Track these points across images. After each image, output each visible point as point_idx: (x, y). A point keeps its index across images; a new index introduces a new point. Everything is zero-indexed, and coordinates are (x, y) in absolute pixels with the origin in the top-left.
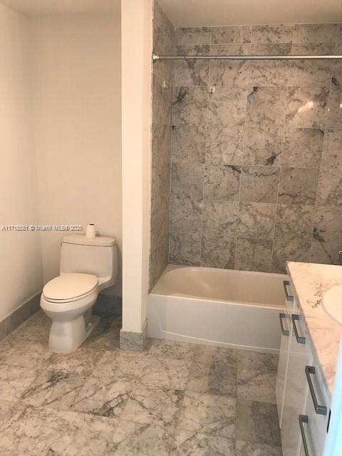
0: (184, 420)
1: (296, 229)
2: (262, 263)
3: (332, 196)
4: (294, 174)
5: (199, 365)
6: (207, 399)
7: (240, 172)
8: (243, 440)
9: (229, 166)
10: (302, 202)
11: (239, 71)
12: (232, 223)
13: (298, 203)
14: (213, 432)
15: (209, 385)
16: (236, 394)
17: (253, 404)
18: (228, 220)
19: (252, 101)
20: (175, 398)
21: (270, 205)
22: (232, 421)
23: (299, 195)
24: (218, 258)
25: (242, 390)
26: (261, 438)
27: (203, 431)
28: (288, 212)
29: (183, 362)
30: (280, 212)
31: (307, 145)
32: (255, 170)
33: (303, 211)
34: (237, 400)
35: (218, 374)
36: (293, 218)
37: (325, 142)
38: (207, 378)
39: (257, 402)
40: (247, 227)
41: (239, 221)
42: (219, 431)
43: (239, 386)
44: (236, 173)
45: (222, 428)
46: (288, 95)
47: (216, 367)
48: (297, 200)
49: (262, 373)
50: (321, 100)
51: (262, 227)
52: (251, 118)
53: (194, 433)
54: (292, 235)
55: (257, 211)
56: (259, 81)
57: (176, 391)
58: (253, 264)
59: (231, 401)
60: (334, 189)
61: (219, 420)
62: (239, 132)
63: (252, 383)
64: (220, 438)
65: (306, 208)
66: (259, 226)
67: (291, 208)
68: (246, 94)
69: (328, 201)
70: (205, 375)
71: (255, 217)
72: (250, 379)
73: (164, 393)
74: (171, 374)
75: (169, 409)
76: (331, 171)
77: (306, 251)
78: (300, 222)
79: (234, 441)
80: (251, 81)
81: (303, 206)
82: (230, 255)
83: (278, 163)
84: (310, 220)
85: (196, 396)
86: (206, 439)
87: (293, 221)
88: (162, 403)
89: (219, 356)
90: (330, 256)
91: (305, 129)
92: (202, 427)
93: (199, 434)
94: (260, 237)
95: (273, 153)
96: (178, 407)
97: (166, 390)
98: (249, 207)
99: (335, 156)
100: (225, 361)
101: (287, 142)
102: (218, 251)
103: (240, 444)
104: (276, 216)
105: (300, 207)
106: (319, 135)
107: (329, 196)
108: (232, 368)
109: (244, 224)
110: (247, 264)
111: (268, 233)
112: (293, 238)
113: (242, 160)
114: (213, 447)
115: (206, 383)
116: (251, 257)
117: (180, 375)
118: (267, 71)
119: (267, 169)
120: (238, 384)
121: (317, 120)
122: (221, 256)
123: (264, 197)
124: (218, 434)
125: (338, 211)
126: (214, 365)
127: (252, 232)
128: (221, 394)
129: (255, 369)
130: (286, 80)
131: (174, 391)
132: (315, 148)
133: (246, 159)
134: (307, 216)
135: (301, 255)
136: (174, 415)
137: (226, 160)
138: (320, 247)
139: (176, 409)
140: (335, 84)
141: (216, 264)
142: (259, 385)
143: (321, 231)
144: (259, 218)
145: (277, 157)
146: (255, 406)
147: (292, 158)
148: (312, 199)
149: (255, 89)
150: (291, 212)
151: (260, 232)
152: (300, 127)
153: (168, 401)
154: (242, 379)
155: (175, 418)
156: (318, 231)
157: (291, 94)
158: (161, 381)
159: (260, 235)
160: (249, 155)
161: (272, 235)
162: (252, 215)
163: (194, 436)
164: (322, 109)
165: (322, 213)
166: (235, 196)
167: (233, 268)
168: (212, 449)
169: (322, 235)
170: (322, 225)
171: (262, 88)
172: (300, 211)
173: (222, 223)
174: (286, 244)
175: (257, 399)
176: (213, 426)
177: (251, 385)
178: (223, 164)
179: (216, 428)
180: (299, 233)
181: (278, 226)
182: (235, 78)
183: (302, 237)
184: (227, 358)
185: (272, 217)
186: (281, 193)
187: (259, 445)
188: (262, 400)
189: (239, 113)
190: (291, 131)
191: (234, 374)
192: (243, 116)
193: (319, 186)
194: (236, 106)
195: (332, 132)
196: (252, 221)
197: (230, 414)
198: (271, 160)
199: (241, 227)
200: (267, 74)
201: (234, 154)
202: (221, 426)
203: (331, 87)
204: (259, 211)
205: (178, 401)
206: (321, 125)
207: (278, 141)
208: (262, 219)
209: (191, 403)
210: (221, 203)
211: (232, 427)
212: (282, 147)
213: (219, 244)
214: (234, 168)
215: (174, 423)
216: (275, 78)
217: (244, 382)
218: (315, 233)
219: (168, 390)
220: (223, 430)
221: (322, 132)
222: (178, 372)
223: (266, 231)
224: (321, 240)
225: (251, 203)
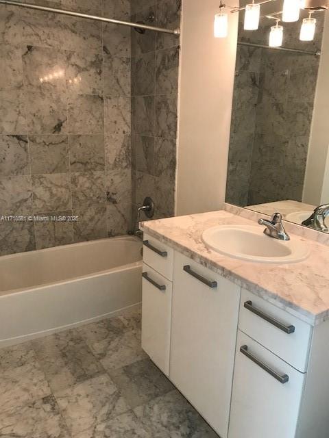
0: (73, 423)
1: (91, 196)
2: (65, 236)
3: (117, 160)
4: (82, 140)
5: (47, 360)
6: (81, 389)
7: (27, 142)
8: (138, 406)
9: (13, 136)
10: (93, 169)
11: (8, 25)
12: (26, 200)
13: (90, 170)
14: (109, 416)
15: (73, 375)
16: (104, 370)
17: (124, 370)
18: (21, 197)
19: (28, 62)
20: (48, 407)
21: (64, 174)
22: (118, 395)
23: (89, 161)
24: (15, 242)
25: (105, 363)
26: (150, 394)
27: (99, 421)
28: (82, 180)
29: (29, 367)
30: (74, 181)
31: (90, 112)
32: (43, 139)
33: (95, 177)
34: (108, 374)
35: (74, 360)
36: (87, 185)
37: (105, 108)
38: (65, 369)
39: (127, 366)
40: (44, 201)
41: (34, 197)
42: (113, 412)
43: (101, 361)
44: (23, 144)
45: (114, 407)
46: (66, 59)
47: (67, 354)
48: (89, 167)
49: (112, 339)
50: (97, 67)
51: (59, 199)
52: (29, 81)
53: (93, 428)
54: (88, 203)
55: (51, 183)
56: (33, 41)
57: (43, 399)
58: (55, 238)
59: (103, 378)
60: (118, 154)
61: (107, 401)
62: (18, 96)
63: (110, 352)
64: (118, 417)
65: (97, 173)
66: (55, 198)
67: (84, 175)
68: (19, 53)
69: (115, 165)
70: (62, 367)
71: (50, 189)
72: (106, 349)
73: (31, 409)
74: (24, 385)
75: (50, 421)
76: (114, 136)
77: (103, 215)
78: (94, 187)
79: (132, 411)
80: (23, 38)
81: (95, 173)
82: (29, 236)
83: (65, 131)
84: (102, 185)
85: (68, 391)
86: (108, 427)
87: (88, 188)
88: (36, 420)
89: (62, 342)
90: (123, 216)
91: (87, 95)
92: (96, 418)
93: (97, 427)
94: (58, 210)
95: (59, 120)
96: (58, 413)
97: (32, 405)
98: (42, 180)
99: (115, 122)
100: (71, 343)
101: (72, 108)
102: (15, 234)
103: (139, 411)
104: (71, 185)
105: (92, 173)
106: (99, 102)
107: (115, 160)
108: (83, 348)
109: (40, 199)
110: (50, 240)
111: (65, 204)
112: (90, 205)
113: (27, 129)
114: (118, 429)
115: (69, 374)
116: (52, 232)
117: (35, 381)
118: (40, 30)
119: (54, 138)
120: (99, 359)
121: (95, 86)
122: (19, 239)
123: (57, 167)
124: (114, 415)
125: (124, 173)
126: (63, 353)
127: (50, 206)
128: (91, 377)
129: (104, 338)
130: (61, 42)
131: (41, 401)
132: (97, 115)
133: (32, 127)
134: (99, 181)
135: (99, 220)
136: (60, 424)
137: (8, 129)
138: (115, 208)
139: (57, 418)
140: (107, 53)
141: (15, 249)
142: (117, 351)
143: (113, 194)
144: (54, 191)
145: (63, 124)
146: (127, 370)
147: (78, 124)
148: (101, 164)
149: (30, 48)
150: (85, 179)
151: (58, 204)
152: (81, 93)
153: (42, 414)
154: (99, 352)
155: (63, 426)
156: (111, 194)
157: (69, 58)
158: (19, 398)
159: (58, 207)
160: (33, 123)
161: (70, 205)
162: (47, 187)
163: (94, 431)
164: (98, 77)
165: (112, 178)
166: (25, 169)
167: (35, 249)
168: (120, 432)
169: (114, 197)
170: (112, 188)
171: (37, 49)
172: (93, 178)
173: (14, 202)
174: (85, 212)
175: (124, 365)
176: (105, 410)
177: (111, 355)
178: (4, 133)
179: (109, 410)
180: (94, 198)
181: (74, 195)
182: (4, 33)
183: (98, 202)
184: (72, 340)
185: (67, 187)
186: (73, 161)
187: (152, 402)
188: (128, 362)
189: (15, 75)
190: (74, 97)
191: (89, 352)
192: (20, 78)
193: (106, 151)
194: (10, 66)
195: (110, 99)
196: (48, 194)
197: (112, 390)
198: (58, 127)
199: (37, 202)
200: (40, 33)
201: (17, 121)
202: (112, 406)
203: (103, 54)
204: (54, 182)
205: (53, 409)
206: (100, 92)
207: (62, 108)
208: (57, 190)
209: (69, 402)
210: (10, 178)
211: (121, 400)
212: (67, 114)
213: (15, 226)
214: (19, 138)
215: (65, 432)
216: (49, 39)
217: (103, 355)
218: (109, 196)
219: (34, 404)
220: (116, 408)
221: (102, 99)
222: (31, 379)
223: (63, 202)
224: (114, 202)
225: (44, 175)
